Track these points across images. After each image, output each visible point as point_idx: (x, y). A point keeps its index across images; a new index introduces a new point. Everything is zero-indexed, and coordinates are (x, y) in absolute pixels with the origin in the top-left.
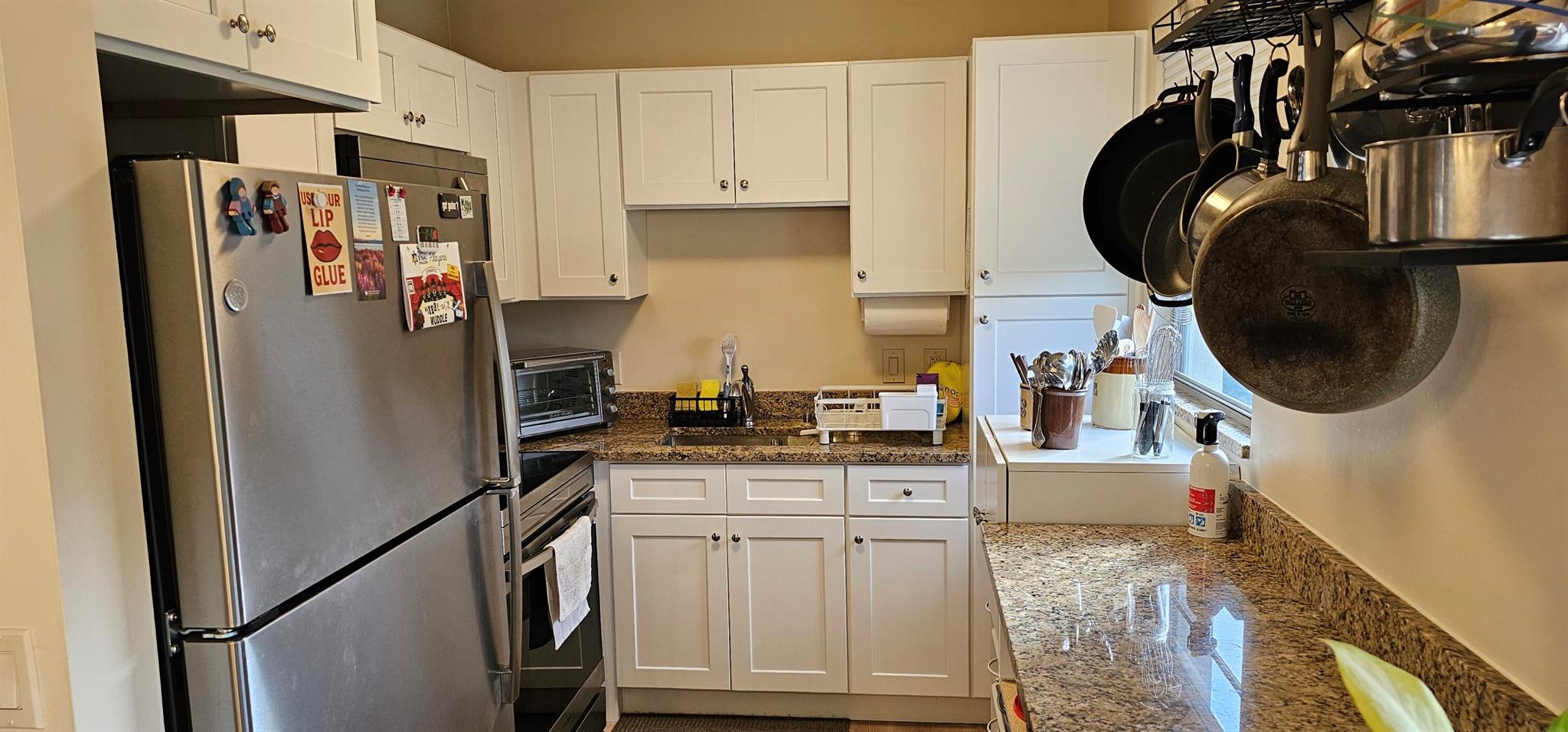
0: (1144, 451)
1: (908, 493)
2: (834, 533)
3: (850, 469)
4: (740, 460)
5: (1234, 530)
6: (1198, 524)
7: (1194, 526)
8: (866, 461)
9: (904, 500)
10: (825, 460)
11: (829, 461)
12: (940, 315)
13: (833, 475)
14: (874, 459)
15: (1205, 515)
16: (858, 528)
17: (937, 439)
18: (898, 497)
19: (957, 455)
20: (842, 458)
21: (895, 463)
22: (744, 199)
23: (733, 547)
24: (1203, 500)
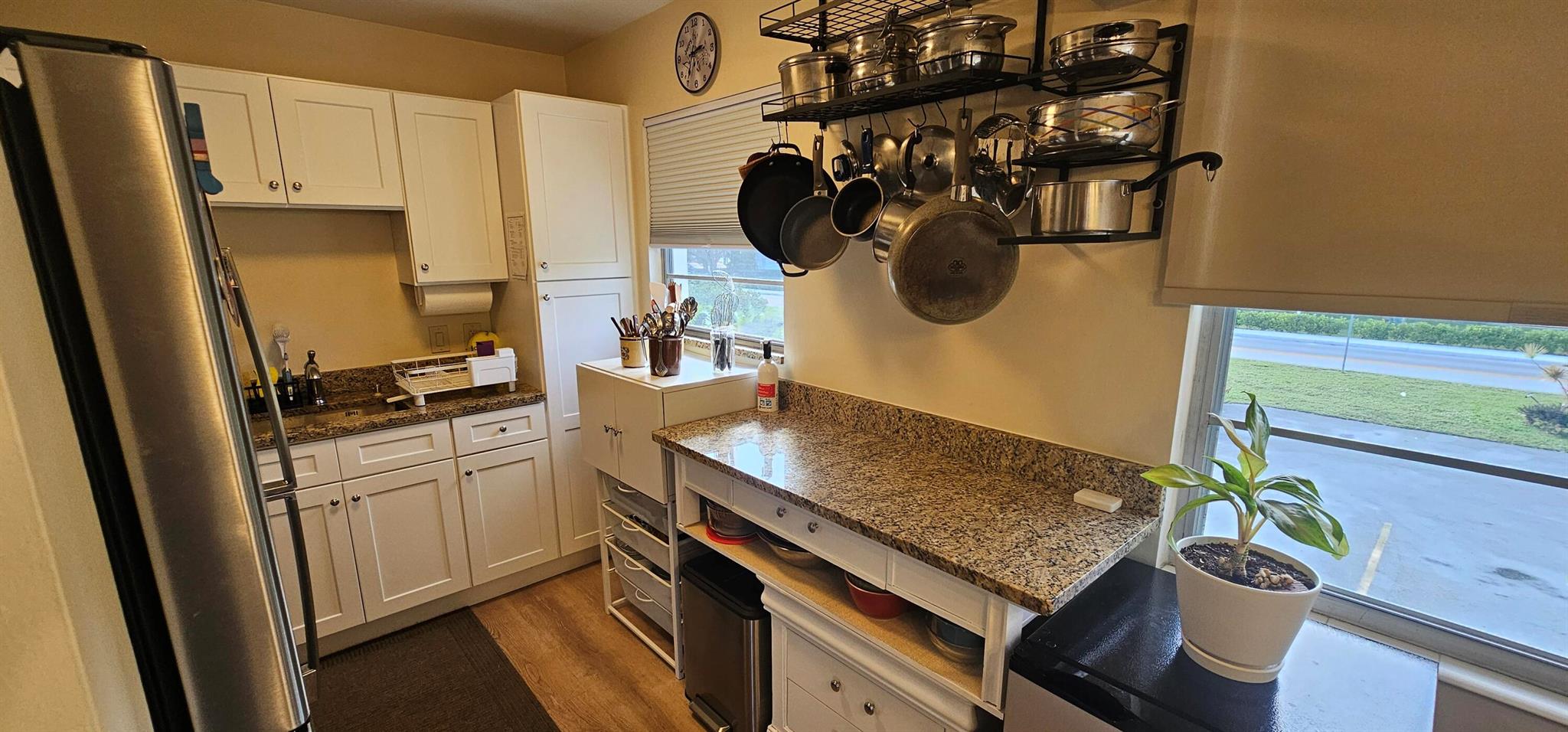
0: (722, 368)
1: (503, 430)
2: (446, 473)
3: (455, 421)
4: (351, 431)
5: (783, 406)
6: (767, 405)
7: (765, 406)
8: (468, 412)
9: (501, 435)
10: (433, 417)
11: (437, 417)
12: (487, 296)
13: (439, 429)
14: (474, 409)
15: (771, 399)
16: (466, 465)
17: (512, 388)
18: (496, 434)
19: (537, 396)
20: (448, 413)
21: (492, 410)
22: (297, 199)
23: (353, 506)
24: (766, 390)
